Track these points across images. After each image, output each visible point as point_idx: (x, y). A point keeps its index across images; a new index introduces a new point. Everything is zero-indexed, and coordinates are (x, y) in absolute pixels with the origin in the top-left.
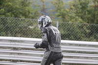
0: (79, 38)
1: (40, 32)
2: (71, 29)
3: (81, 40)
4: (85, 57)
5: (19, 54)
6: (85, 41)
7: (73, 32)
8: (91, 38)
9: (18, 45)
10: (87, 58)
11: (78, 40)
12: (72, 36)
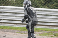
0: (38, 6)
1: (15, 3)
2: (33, 1)
3: (39, 8)
4: (41, 18)
5: (2, 15)
6: (41, 8)
7: (34, 3)
8: (45, 6)
9: (2, 10)
10: (43, 18)
11: (37, 7)
12: (34, 5)
